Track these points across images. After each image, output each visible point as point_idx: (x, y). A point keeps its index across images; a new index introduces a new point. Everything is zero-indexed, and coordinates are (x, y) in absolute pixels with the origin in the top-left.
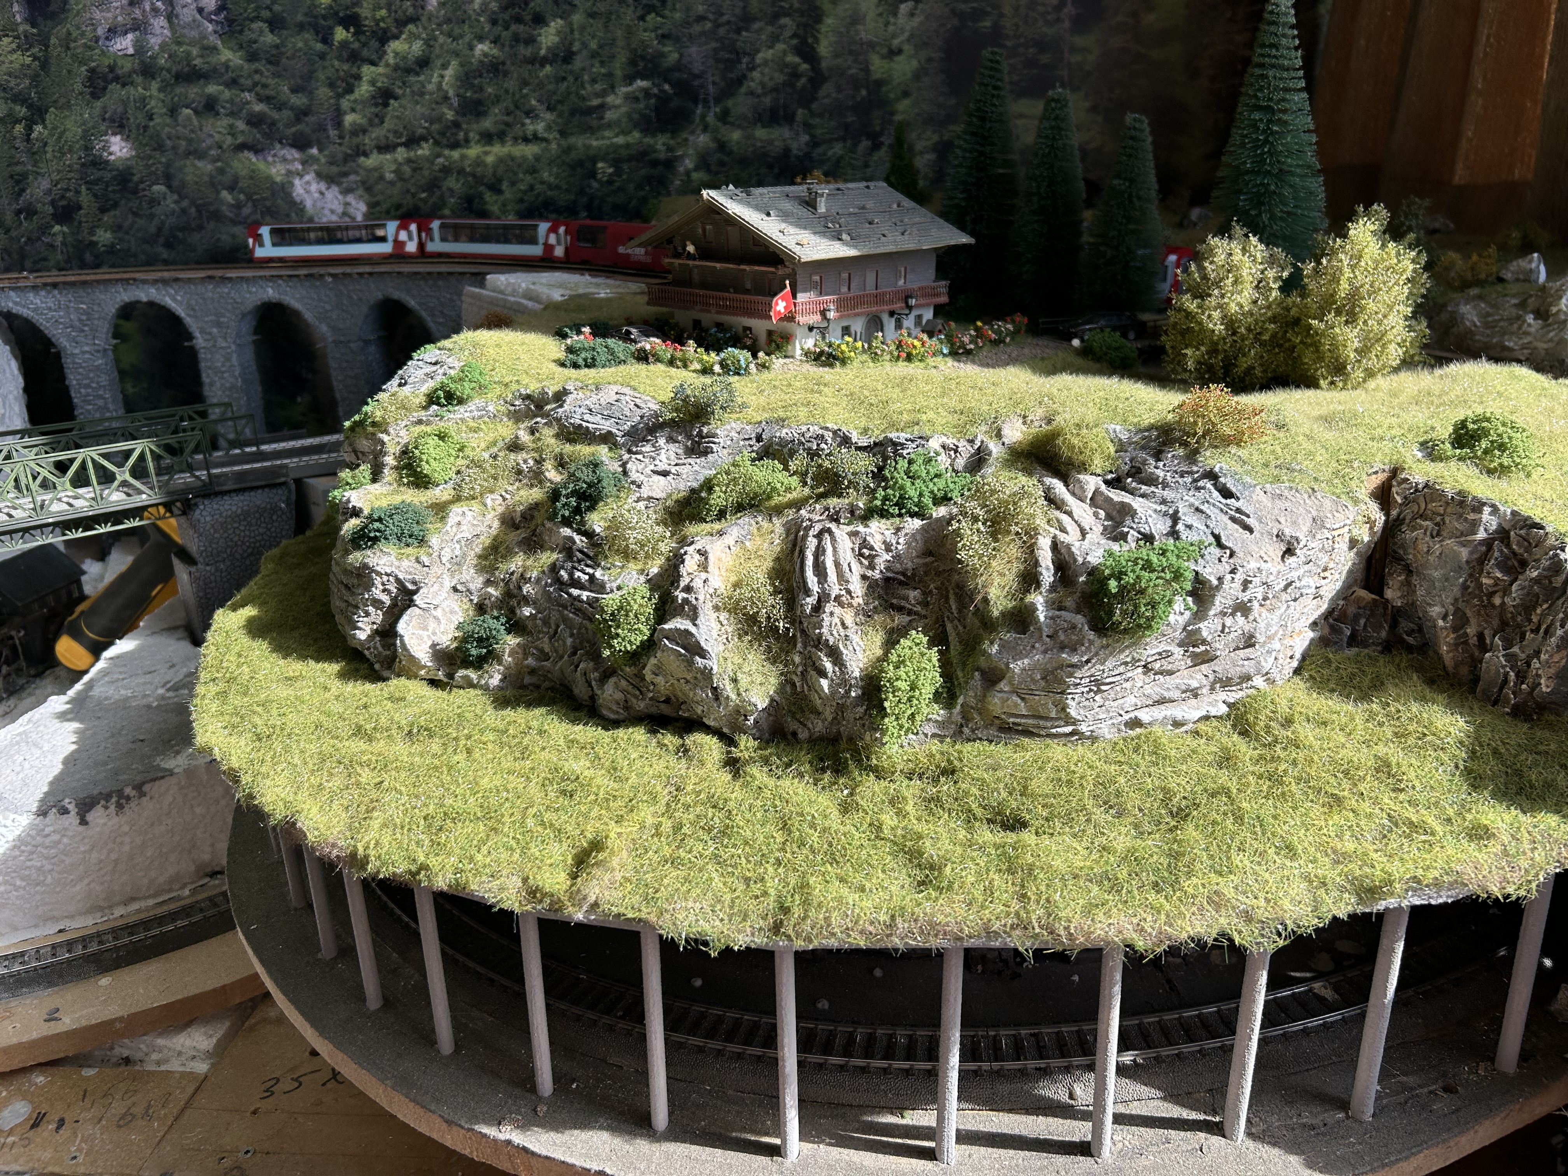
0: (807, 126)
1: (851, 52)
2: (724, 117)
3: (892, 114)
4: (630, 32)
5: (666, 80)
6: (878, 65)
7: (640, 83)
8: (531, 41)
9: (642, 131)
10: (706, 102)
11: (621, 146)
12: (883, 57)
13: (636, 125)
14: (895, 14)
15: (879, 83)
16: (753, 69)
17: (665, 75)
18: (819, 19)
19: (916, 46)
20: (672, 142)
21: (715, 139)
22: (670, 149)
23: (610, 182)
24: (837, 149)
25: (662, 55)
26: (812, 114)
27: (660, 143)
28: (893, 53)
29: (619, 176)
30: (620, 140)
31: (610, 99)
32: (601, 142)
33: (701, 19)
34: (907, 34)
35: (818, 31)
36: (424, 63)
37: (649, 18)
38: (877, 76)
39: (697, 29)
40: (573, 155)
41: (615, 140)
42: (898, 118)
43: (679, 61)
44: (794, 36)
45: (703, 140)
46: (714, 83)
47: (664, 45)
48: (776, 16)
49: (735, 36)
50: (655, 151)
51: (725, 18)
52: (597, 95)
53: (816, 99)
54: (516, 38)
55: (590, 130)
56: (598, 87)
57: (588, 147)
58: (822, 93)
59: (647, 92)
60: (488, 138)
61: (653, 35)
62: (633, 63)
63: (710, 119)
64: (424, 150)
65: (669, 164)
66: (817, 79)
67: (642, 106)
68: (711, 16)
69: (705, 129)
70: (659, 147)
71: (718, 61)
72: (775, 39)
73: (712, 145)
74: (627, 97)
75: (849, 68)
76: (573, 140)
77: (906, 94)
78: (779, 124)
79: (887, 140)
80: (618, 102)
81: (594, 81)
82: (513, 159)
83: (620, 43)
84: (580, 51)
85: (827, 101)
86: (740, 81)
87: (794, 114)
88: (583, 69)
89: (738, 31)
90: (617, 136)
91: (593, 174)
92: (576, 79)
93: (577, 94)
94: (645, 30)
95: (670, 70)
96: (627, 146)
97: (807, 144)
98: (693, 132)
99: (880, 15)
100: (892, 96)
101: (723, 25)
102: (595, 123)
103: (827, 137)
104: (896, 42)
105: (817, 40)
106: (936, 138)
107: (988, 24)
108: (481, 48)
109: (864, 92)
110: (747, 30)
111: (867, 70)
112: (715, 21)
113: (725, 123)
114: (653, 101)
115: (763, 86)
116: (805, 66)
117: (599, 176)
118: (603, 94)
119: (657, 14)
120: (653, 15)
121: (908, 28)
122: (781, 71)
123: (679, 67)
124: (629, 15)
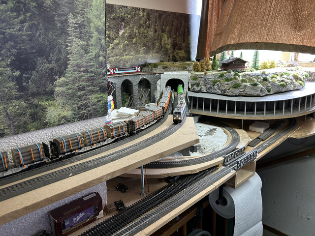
1: (165, 44)
3: (168, 52)
5: (147, 47)
6: (167, 46)
7: (144, 48)
8: (132, 41)
14: (168, 40)
15: (167, 48)
16: (156, 46)
19: (170, 44)
25: (146, 44)
31: (141, 50)
33: (150, 39)
35: (162, 41)
36: (118, 44)
40: (136, 57)
43: (148, 45)
44: (159, 42)
47: (147, 42)
48: (158, 39)
54: (130, 41)
55: (139, 54)
56: (139, 48)
58: (162, 49)
60: (126, 55)
62: (143, 45)
64: (118, 57)
66: (162, 47)
67: (144, 51)
71: (152, 45)
75: (164, 46)
76: (136, 55)
79: (168, 55)
82: (129, 58)
83: (142, 42)
84: (137, 43)
86: (154, 47)
87: (159, 52)
88: (138, 45)
90: (141, 55)
91: (138, 60)
92: (137, 47)
93: (137, 49)
94: (145, 40)
98: (149, 54)
100: (168, 50)
103: (162, 55)
105: (161, 43)
107: (176, 42)
108: (126, 42)
110: (155, 41)
112: (152, 40)
115: (157, 48)
116: (160, 46)
119: (146, 38)
121: (169, 42)
122: (158, 46)
124: (143, 38)
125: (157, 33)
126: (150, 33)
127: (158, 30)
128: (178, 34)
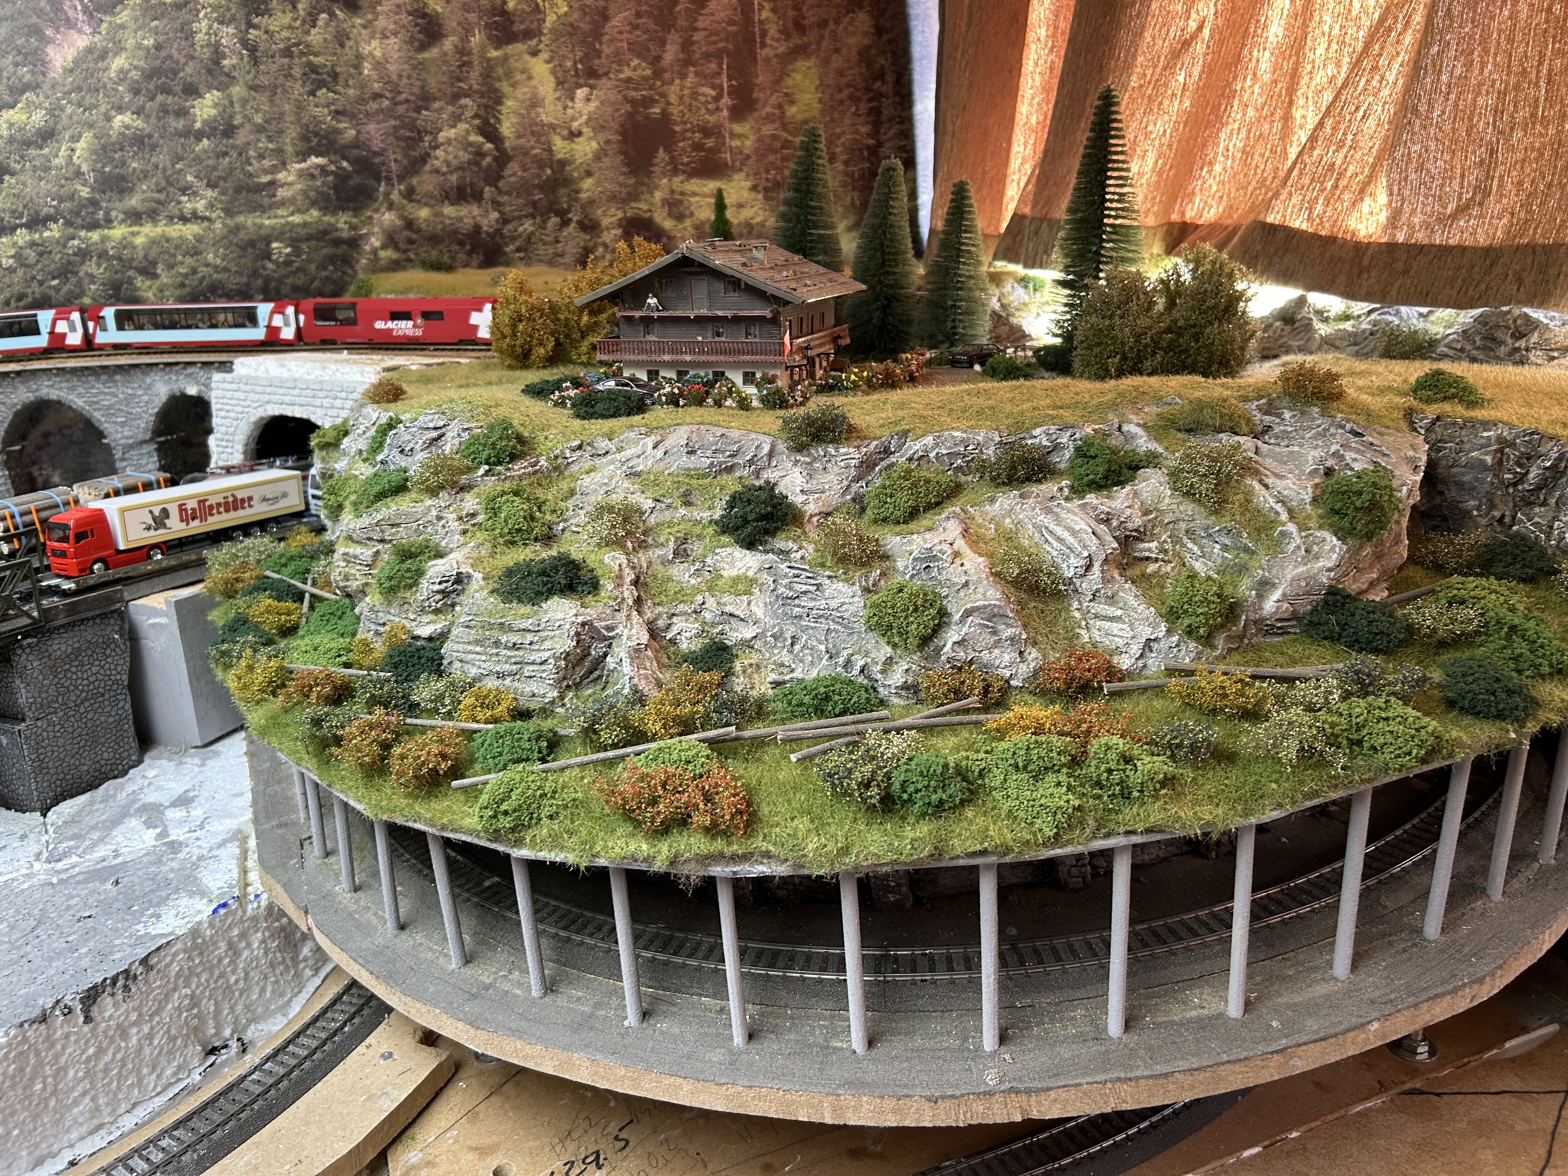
0: (497, 205)
1: (533, 133)
2: (410, 194)
3: (578, 192)
4: (299, 107)
5: (344, 158)
6: (560, 146)
7: (314, 160)
8: (182, 113)
9: (320, 209)
10: (388, 179)
11: (298, 225)
12: (564, 138)
13: (313, 204)
14: (572, 99)
15: (563, 163)
16: (437, 147)
17: (343, 152)
18: (499, 101)
19: (593, 128)
20: (354, 220)
21: (401, 217)
22: (353, 227)
23: (288, 263)
24: (528, 226)
25: (337, 131)
26: (500, 192)
27: (342, 221)
28: (574, 135)
29: (298, 256)
30: (297, 219)
31: (281, 176)
32: (274, 221)
33: (377, 96)
34: (585, 117)
35: (499, 112)
36: (47, 135)
37: (319, 93)
38: (560, 156)
39: (373, 106)
40: (242, 235)
41: (290, 219)
42: (583, 196)
43: (356, 137)
44: (476, 116)
45: (388, 218)
46: (396, 161)
47: (339, 121)
48: (455, 97)
49: (415, 115)
50: (337, 230)
51: (403, 96)
52: (266, 172)
53: (503, 177)
54: (165, 110)
55: (263, 209)
56: (266, 163)
57: (261, 226)
58: (507, 172)
59: (323, 169)
60: (135, 217)
61: (326, 111)
62: (305, 138)
63: (395, 196)
64: (54, 231)
65: (354, 243)
66: (503, 158)
67: (318, 183)
68: (389, 95)
69: (391, 207)
70: (341, 225)
71: (398, 138)
72: (456, 119)
73: (398, 222)
74: (301, 174)
75: (533, 148)
76: (241, 219)
77: (589, 174)
78: (467, 202)
79: (575, 217)
80: (291, 179)
81: (261, 157)
82: (168, 240)
83: (289, 118)
84: (242, 125)
85: (513, 179)
86: (424, 159)
87: (481, 192)
88: (248, 144)
89: (418, 110)
90: (292, 214)
91: (267, 255)
92: (240, 154)
93: (243, 170)
94: (316, 106)
95: (346, 147)
96: (305, 225)
97: (497, 221)
98: (377, 211)
99: (558, 99)
100: (576, 174)
101: (401, 103)
102: (266, 201)
103: (516, 214)
104: (575, 125)
105: (498, 120)
106: (620, 214)
107: (658, 110)
108: (120, 120)
109: (549, 171)
110: (427, 109)
111: (550, 151)
112: (393, 98)
113: (411, 201)
114: (331, 178)
115: (448, 164)
116: (489, 146)
117: (274, 257)
118: (274, 170)
119: (329, 90)
120: (324, 90)
121: (585, 112)
122: (465, 150)
123: (356, 144)
124: (298, 89)
125: (449, 44)
126: (374, 48)
127: (451, 23)
128: (670, 54)
